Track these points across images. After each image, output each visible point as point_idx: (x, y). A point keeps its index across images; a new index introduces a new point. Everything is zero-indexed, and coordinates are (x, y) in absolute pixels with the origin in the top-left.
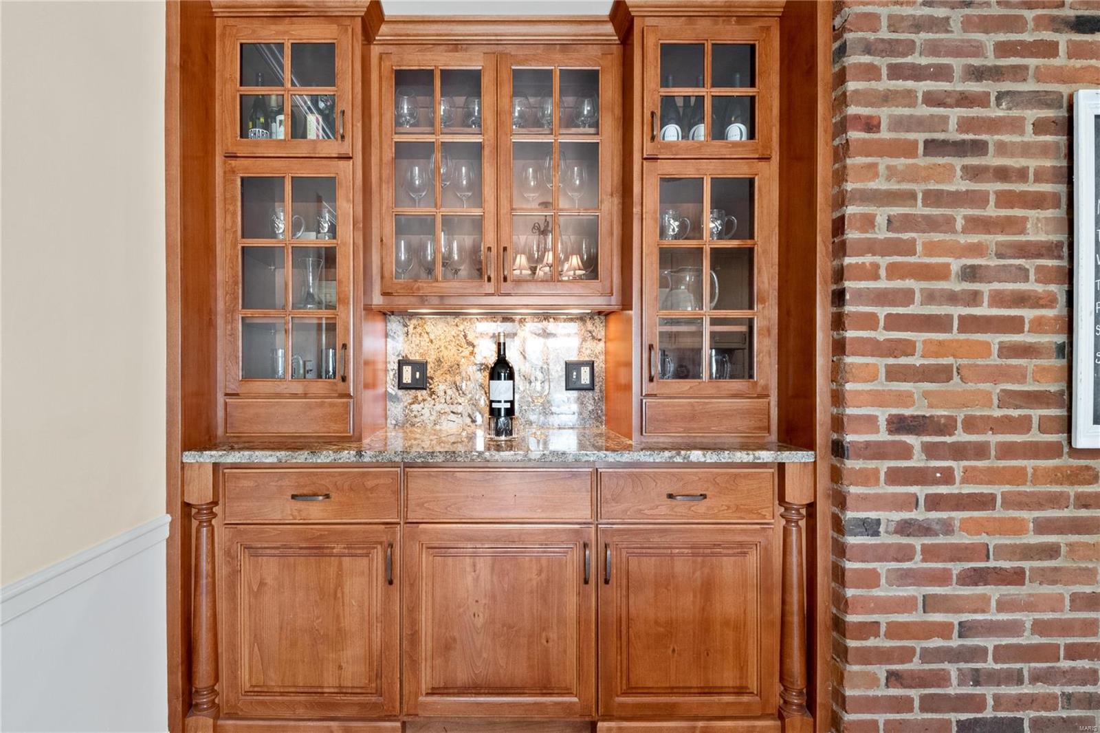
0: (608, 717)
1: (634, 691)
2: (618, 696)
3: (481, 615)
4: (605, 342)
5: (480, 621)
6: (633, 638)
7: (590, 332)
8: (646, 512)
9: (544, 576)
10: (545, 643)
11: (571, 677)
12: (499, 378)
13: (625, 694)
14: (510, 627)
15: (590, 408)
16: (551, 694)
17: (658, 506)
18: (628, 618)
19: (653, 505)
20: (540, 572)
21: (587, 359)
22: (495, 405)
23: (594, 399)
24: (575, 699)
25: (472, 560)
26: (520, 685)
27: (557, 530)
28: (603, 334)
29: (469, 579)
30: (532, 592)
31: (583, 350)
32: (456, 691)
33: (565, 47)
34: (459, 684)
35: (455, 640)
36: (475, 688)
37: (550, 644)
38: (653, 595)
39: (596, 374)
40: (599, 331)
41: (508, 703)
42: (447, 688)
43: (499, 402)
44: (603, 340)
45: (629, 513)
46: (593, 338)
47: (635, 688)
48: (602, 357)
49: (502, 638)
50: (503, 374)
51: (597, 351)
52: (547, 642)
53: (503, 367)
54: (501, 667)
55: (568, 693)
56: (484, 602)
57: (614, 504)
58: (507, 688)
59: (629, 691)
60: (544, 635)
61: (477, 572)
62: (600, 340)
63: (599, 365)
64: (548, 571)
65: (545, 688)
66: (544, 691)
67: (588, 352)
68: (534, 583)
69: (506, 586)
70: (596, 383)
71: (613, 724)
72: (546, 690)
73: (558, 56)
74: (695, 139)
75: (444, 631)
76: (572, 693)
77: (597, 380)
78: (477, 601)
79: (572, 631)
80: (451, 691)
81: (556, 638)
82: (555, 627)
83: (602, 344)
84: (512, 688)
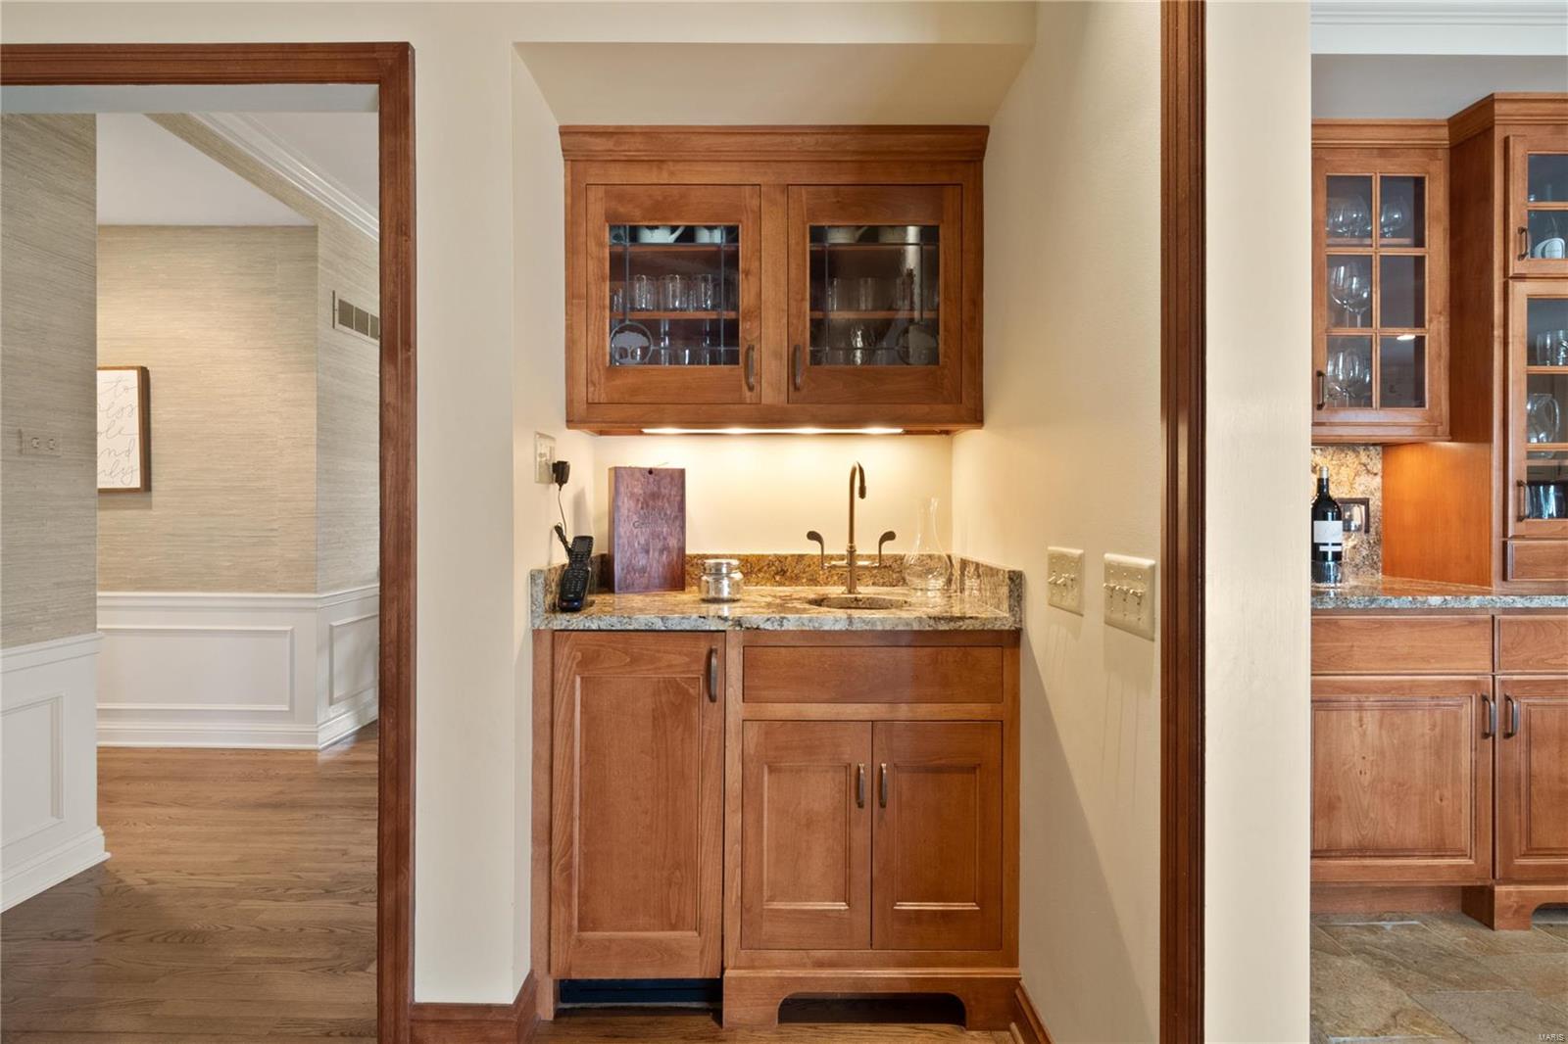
0: (1508, 880)
1: (1535, 852)
2: (1517, 858)
3: (1368, 772)
4: (1382, 477)
5: (1366, 779)
6: (1535, 798)
7: (1365, 465)
8: (1549, 661)
9: (1437, 730)
10: (1439, 802)
11: (1465, 838)
12: (1325, 518)
13: (1524, 856)
14: (1400, 785)
15: (1365, 553)
16: (1442, 856)
17: (1563, 655)
18: (1530, 775)
19: (1556, 653)
20: (1433, 727)
21: (1360, 496)
22: (1322, 549)
23: (1369, 543)
24: (1471, 862)
25: (1358, 714)
26: (1410, 847)
27: (1453, 682)
28: (1380, 466)
29: (1355, 736)
30: (1425, 748)
31: (1356, 486)
32: (1338, 854)
33: (1384, 151)
34: (1344, 846)
35: (1339, 799)
36: (1360, 850)
37: (1444, 803)
38: (1557, 750)
39: (1372, 514)
40: (1375, 464)
41: (1398, 866)
42: (1331, 851)
43: (1326, 544)
44: (1380, 474)
45: (1531, 663)
46: (1368, 471)
47: (1538, 849)
48: (1378, 494)
49: (1392, 797)
50: (1330, 514)
51: (1372, 487)
52: (1441, 800)
53: (1330, 506)
54: (1391, 828)
55: (1462, 855)
56: (1371, 758)
57: (1514, 653)
58: (1397, 850)
59: (1531, 853)
60: (1437, 793)
61: (1364, 726)
62: (1376, 474)
63: (1376, 503)
64: (1442, 725)
65: (1439, 850)
66: (1436, 853)
67: (1362, 488)
68: (1427, 738)
69: (1395, 741)
70: (1371, 524)
71: (1512, 888)
72: (1439, 851)
73: (1379, 161)
74: (1547, 254)
75: (1327, 789)
76: (1466, 855)
77: (1372, 520)
78: (1364, 758)
79: (1466, 788)
80: (1333, 854)
81: (1450, 797)
82: (1449, 786)
83: (1378, 480)
84: (1402, 850)
